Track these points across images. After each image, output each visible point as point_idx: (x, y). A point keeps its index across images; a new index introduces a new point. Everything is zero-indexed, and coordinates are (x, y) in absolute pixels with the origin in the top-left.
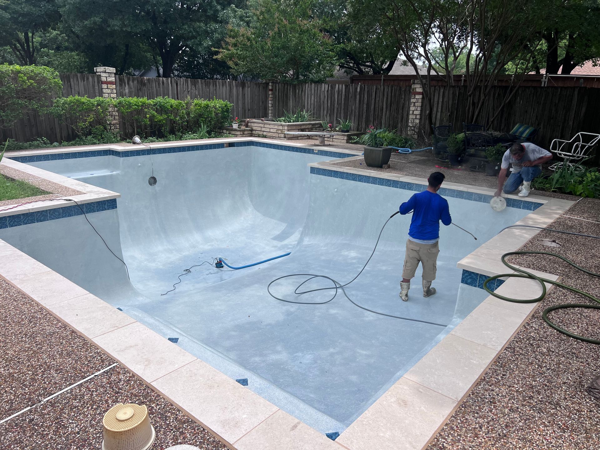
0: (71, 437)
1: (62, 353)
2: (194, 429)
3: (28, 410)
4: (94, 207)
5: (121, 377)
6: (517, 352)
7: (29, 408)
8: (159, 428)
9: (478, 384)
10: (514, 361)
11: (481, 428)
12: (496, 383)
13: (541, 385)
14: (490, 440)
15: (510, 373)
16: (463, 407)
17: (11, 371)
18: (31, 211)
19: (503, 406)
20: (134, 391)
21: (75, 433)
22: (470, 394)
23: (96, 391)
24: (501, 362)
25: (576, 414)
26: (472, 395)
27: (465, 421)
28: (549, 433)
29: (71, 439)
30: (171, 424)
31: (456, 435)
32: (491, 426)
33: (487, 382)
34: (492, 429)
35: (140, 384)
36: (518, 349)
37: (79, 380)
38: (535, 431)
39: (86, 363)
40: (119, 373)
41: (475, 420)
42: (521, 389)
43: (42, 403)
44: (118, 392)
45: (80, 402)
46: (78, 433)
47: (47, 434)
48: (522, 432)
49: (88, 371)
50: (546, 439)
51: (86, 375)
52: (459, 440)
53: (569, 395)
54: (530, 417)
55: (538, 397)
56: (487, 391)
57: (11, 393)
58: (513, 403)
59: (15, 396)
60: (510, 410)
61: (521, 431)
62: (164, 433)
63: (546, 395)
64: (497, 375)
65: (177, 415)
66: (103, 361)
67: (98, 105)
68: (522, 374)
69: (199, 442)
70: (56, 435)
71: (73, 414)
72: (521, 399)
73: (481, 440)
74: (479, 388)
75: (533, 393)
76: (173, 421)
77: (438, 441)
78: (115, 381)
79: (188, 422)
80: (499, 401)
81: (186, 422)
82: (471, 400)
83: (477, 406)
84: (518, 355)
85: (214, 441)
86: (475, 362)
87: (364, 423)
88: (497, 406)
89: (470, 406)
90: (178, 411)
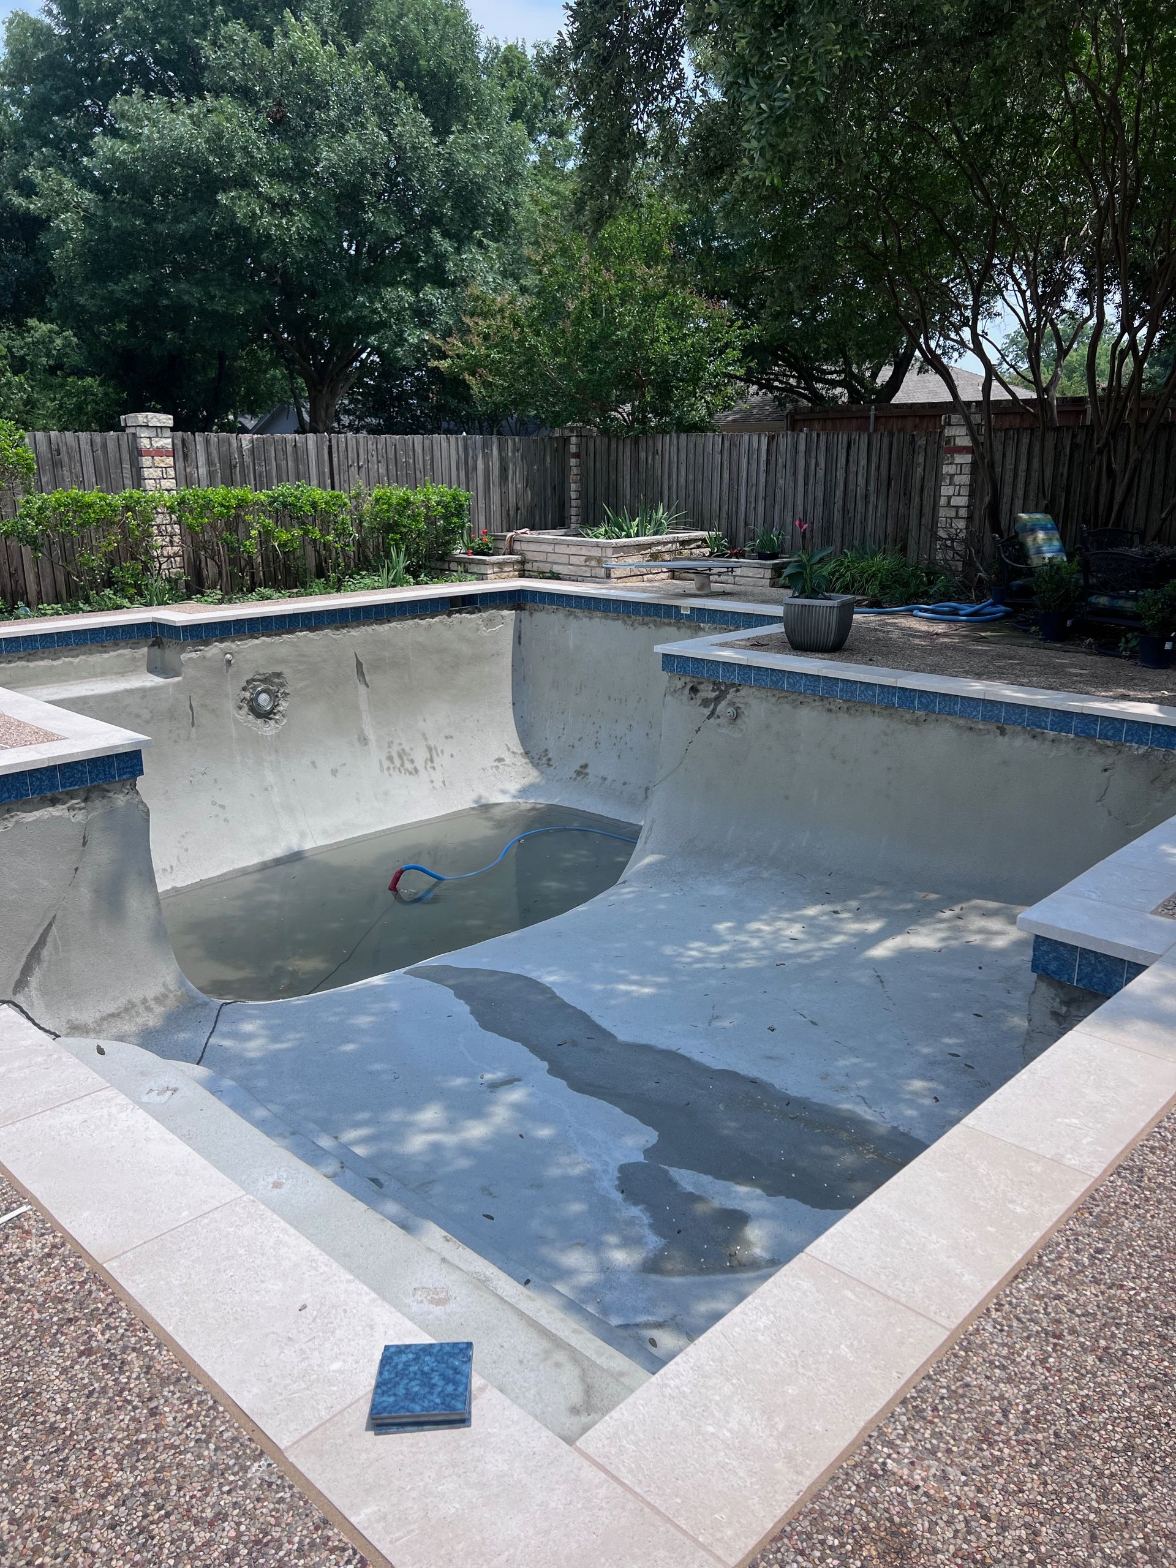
2: (189, 1402)
4: (84, 773)
6: (1150, 1181)
8: (96, 1395)
9: (1016, 1277)
10: (1137, 1207)
11: (1005, 1411)
14: (1026, 1452)
15: (1118, 1243)
16: (962, 1348)
19: (1082, 1345)
20: (55, 1288)
22: (989, 1309)
24: (1096, 1211)
26: (997, 1310)
27: (960, 1391)
30: (132, 1386)
31: (928, 1433)
32: (1037, 1407)
33: (1047, 1272)
34: (1037, 1417)
35: (76, 1266)
36: (1153, 1172)
38: (1167, 1424)
40: (28, 1232)
41: (993, 1387)
42: (1143, 1295)
44: (14, 1290)
48: (1127, 1427)
52: (933, 1452)
54: (1156, 1379)
56: (1040, 1297)
58: (1113, 1335)
60: (1100, 1359)
61: (1123, 1424)
62: (106, 1413)
64: (1078, 1251)
65: (152, 1358)
67: (127, 508)
68: (1154, 1248)
69: (197, 1441)
72: (1139, 1323)
73: (1000, 1450)
74: (1019, 1291)
76: (138, 1378)
77: (871, 1451)
78: (11, 1255)
79: (178, 1380)
80: (1073, 1331)
81: (173, 1379)
82: (989, 1328)
83: (1004, 1345)
84: (1151, 1190)
85: (235, 1439)
86: (1019, 1210)
87: (668, 1391)
88: (1063, 1347)
89: (983, 1346)
90: (159, 1346)
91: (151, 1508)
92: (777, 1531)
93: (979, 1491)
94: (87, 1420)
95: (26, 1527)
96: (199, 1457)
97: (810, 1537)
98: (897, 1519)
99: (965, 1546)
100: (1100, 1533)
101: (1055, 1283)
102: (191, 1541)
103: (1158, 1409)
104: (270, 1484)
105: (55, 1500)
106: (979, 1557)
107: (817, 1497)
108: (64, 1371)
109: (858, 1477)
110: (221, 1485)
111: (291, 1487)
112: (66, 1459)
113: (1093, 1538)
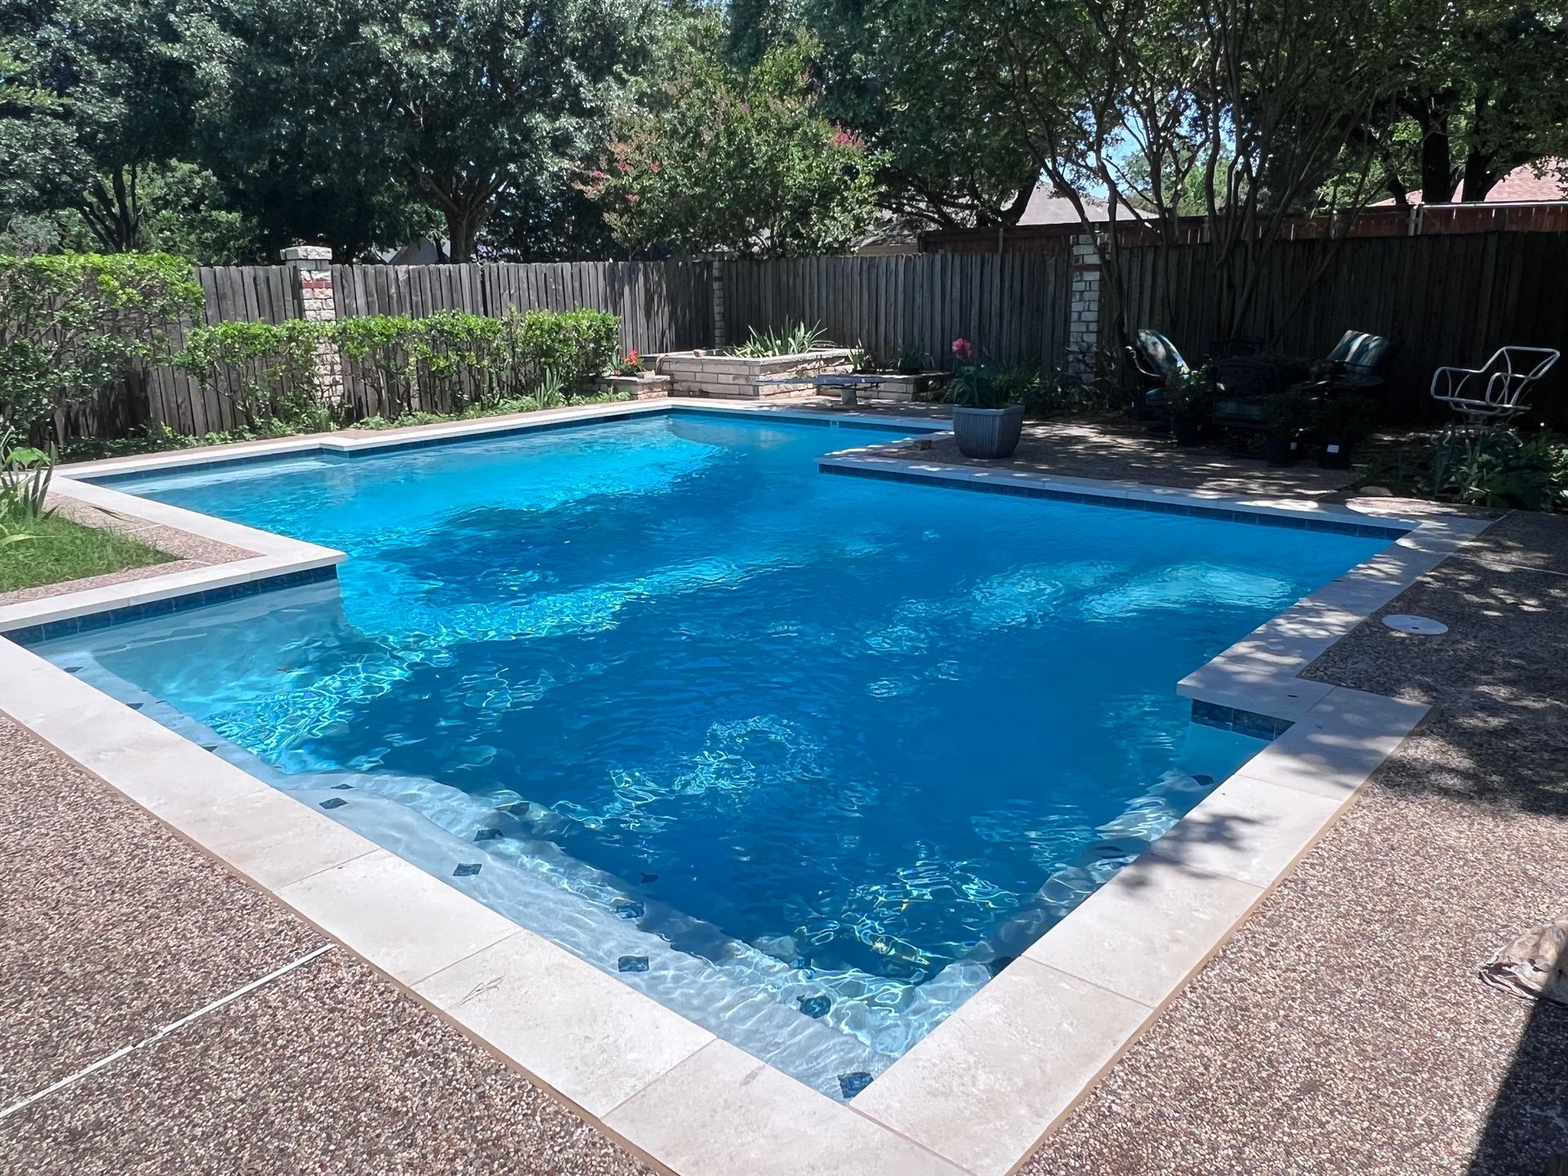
0: (226, 1109)
1: (207, 925)
2: (512, 1087)
3: (128, 1054)
5: (343, 974)
6: (1312, 889)
7: (129, 1048)
8: (428, 1085)
9: (1205, 967)
10: (1302, 910)
11: (1206, 1066)
13: (1364, 965)
14: (1226, 1094)
15: (1288, 938)
16: (1165, 1021)
17: (89, 967)
18: (133, 603)
19: (1265, 1015)
20: (371, 1006)
21: (234, 1101)
22: (1185, 992)
23: (284, 1008)
24: (1268, 914)
25: (1447, 1030)
26: (1191, 992)
27: (1167, 1053)
29: (225, 1115)
30: (458, 1077)
31: (1143, 1084)
32: (1232, 1062)
33: (1231, 962)
34: (1233, 1069)
35: (387, 989)
36: (1313, 883)
37: (245, 985)
38: (1341, 1070)
39: (261, 944)
40: (337, 965)
41: (1194, 1049)
42: (1313, 976)
43: (160, 1035)
44: (336, 1009)
45: (248, 1032)
46: (243, 1101)
47: (171, 1105)
49: (266, 963)
50: (1366, 1089)
51: (260, 973)
52: (1150, 1097)
53: (1432, 985)
54: (1330, 1038)
55: (1355, 993)
56: (1227, 981)
57: (88, 1017)
58: (1291, 1007)
59: (96, 1022)
60: (1282, 1025)
63: (1376, 987)
64: (1256, 945)
65: (471, 1056)
66: (299, 941)
67: (290, 339)
69: (524, 1115)
70: (191, 1106)
71: (231, 1059)
72: (1311, 997)
73: (1205, 1094)
74: (1209, 977)
76: (462, 1071)
77: (1098, 1098)
78: (326, 983)
79: (498, 1071)
80: (1257, 1005)
81: (493, 1070)
82: (1186, 1005)
83: (1200, 1017)
84: (1312, 896)
85: (557, 1113)
86: (1202, 916)
87: (921, 1063)
88: (1249, 1017)
89: (1183, 1019)
90: (474, 1046)
91: (496, 1166)
92: (1028, 1159)
93: (1190, 1123)
94: (425, 1104)
96: (529, 1127)
97: (1055, 1162)
98: (1125, 1147)
99: (1183, 1163)
100: (1295, 1150)
101: (1238, 970)
103: (1332, 1060)
104: (594, 1144)
105: (411, 1165)
106: (1196, 1170)
107: (1059, 1132)
108: (396, 1069)
109: (1089, 1118)
110: (552, 1147)
111: (613, 1145)
112: (414, 1133)
113: (1288, 1154)
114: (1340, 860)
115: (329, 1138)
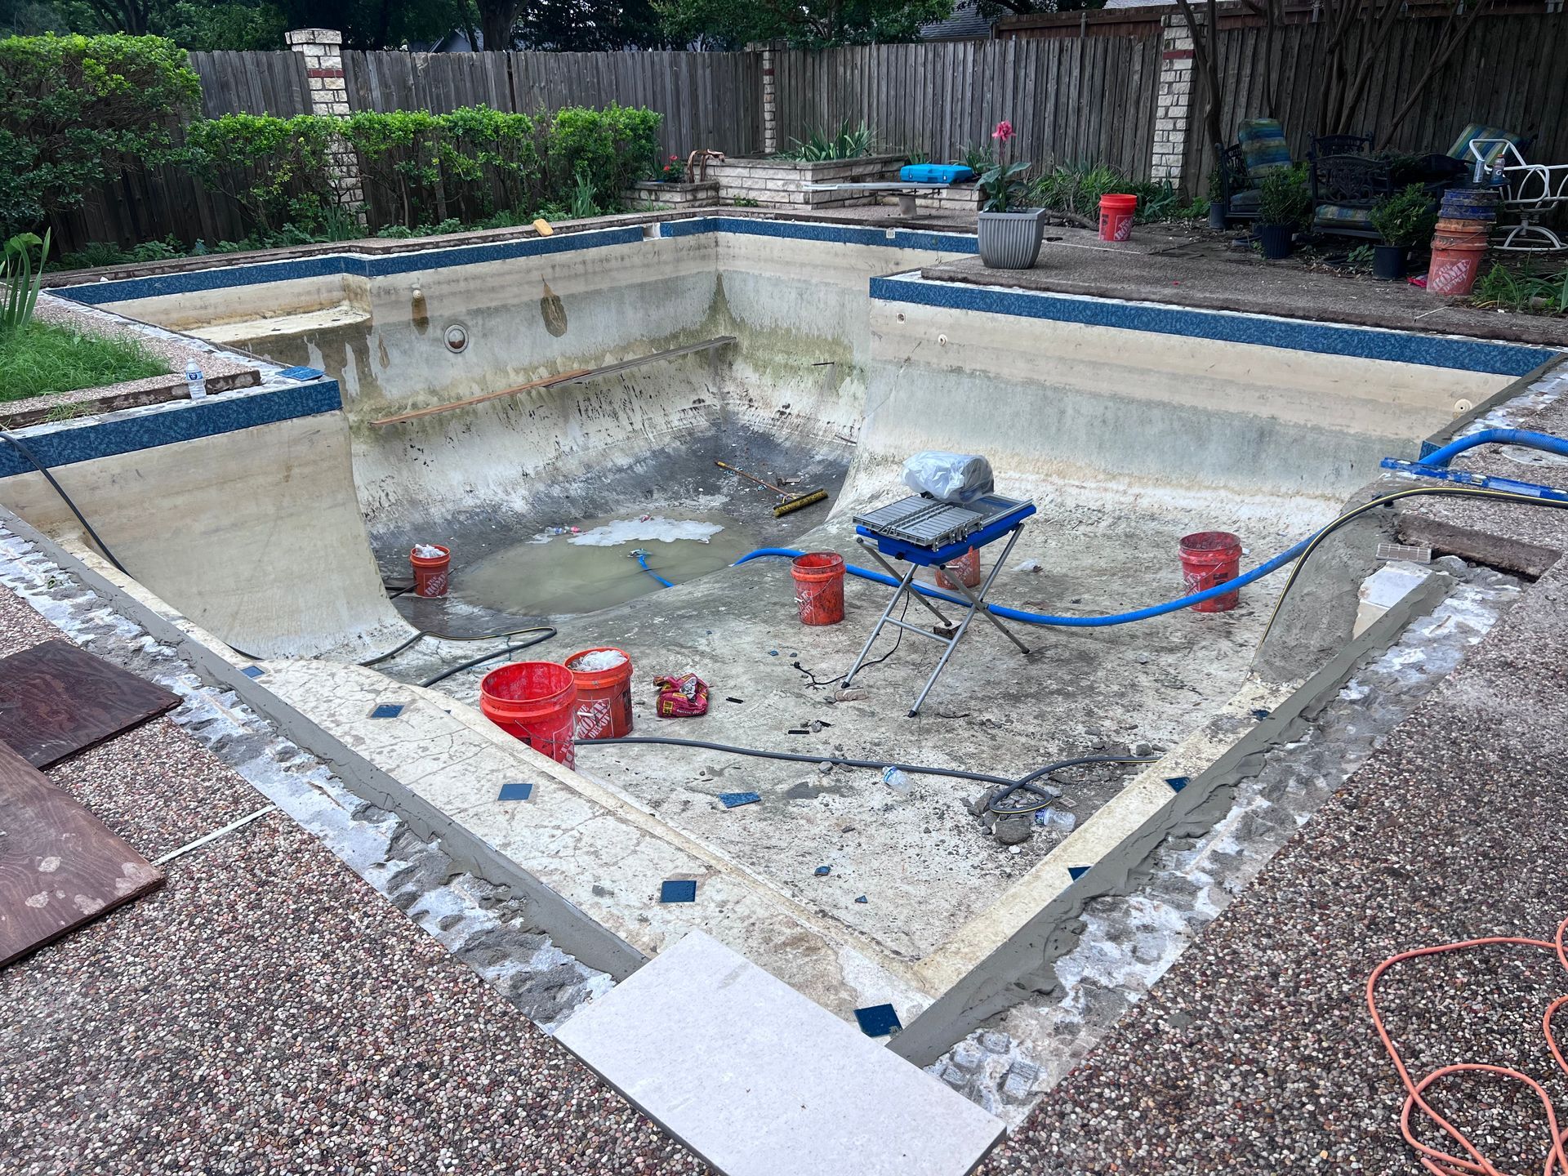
0: (125, 1001)
1: (134, 781)
2: (455, 981)
5: (280, 841)
6: (1409, 762)
8: (360, 976)
10: (1397, 787)
11: (1275, 976)
12: (1335, 850)
13: (1469, 856)
14: (1299, 1012)
15: (1379, 821)
16: (1227, 919)
19: (1349, 915)
20: (308, 880)
21: (136, 991)
22: (1252, 884)
23: (208, 880)
24: (1355, 792)
27: (1228, 958)
28: (1481, 991)
29: (124, 1007)
30: (395, 967)
31: (1198, 996)
32: (1306, 971)
33: (1309, 848)
34: (1307, 981)
35: (327, 860)
36: (1411, 755)
37: (167, 851)
38: (1440, 986)
39: (193, 805)
40: (275, 831)
41: (1260, 954)
42: (1408, 867)
44: (266, 883)
45: (162, 908)
46: (146, 990)
47: (64, 994)
49: (195, 827)
50: (1470, 1010)
51: (186, 838)
52: (1207, 1010)
53: (1553, 882)
55: (1458, 890)
56: (1303, 872)
58: (1380, 906)
60: (1368, 928)
62: (372, 992)
63: (1484, 883)
64: (1340, 829)
65: (412, 942)
66: (236, 801)
67: (300, 135)
68: (1416, 825)
69: (466, 1016)
70: (85, 996)
71: (139, 939)
72: (1405, 895)
73: (1273, 1010)
75: (1444, 878)
76: (401, 960)
77: (1142, 1013)
78: (260, 851)
80: (1337, 901)
81: (436, 960)
82: (1253, 900)
83: (1270, 915)
84: (1410, 771)
88: (1329, 916)
89: (1249, 917)
91: (426, 1077)
93: (1254, 1047)
94: (353, 999)
95: (301, 1099)
96: (470, 1029)
97: (1087, 1091)
98: (1173, 1075)
99: (1243, 1098)
100: (1381, 1086)
102: (468, 1106)
104: (543, 1053)
105: (327, 1073)
106: (1258, 1108)
107: (1093, 1055)
108: (325, 955)
109: (1131, 1037)
112: (336, 1035)
114: (1443, 728)
115: (237, 1040)
